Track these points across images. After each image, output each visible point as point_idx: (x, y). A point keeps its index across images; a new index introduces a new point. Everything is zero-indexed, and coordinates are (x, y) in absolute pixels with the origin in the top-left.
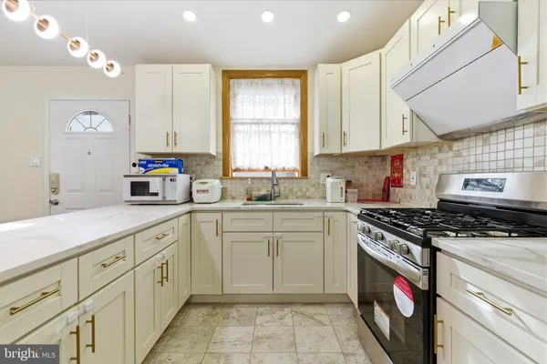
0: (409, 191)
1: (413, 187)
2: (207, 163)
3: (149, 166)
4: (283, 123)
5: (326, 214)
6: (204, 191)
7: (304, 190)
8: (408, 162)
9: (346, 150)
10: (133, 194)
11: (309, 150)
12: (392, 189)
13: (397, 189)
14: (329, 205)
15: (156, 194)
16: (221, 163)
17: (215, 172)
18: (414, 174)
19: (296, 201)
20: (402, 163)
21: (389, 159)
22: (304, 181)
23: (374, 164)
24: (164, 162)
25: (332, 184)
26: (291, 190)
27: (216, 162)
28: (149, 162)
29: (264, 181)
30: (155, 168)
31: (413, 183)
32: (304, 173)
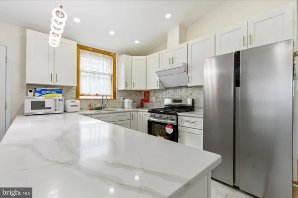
0: (152, 103)
1: (154, 102)
2: (67, 91)
3: (43, 92)
4: (105, 75)
5: (132, 113)
6: (75, 106)
7: (114, 104)
8: (151, 94)
9: (133, 89)
10: (32, 109)
11: (117, 87)
12: (144, 103)
13: (147, 103)
14: (125, 110)
15: (50, 108)
16: (75, 91)
17: (72, 96)
18: (154, 98)
19: (111, 109)
20: (149, 95)
21: (143, 93)
22: (114, 100)
23: (138, 94)
24: (53, 90)
25: (129, 102)
26: (109, 104)
27: (72, 91)
28: (42, 90)
29: (98, 101)
30: (47, 93)
31: (154, 101)
32: (115, 97)
